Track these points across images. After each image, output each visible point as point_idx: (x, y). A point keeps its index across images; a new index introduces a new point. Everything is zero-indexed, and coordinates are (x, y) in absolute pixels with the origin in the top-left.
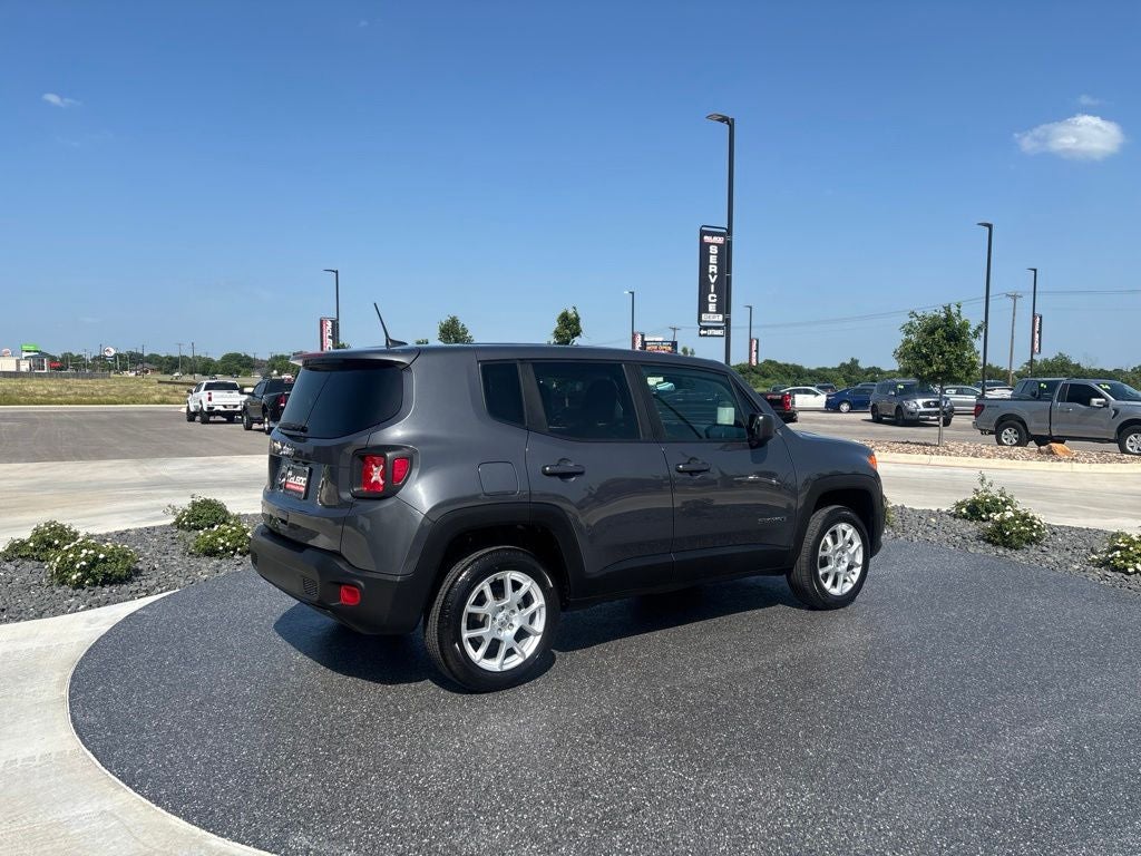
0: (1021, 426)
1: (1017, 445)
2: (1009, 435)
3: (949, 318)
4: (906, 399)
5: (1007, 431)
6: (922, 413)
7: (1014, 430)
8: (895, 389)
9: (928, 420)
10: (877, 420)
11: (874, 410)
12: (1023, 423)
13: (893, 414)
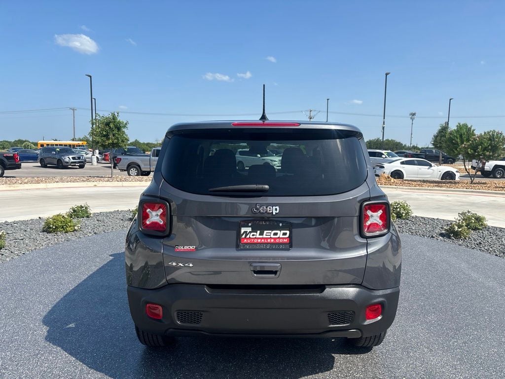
0: (137, 167)
1: (137, 175)
2: (133, 171)
3: (114, 118)
4: (63, 156)
5: (132, 169)
6: (72, 162)
7: (135, 169)
8: (55, 151)
9: (75, 166)
10: (44, 166)
11: (42, 161)
12: (139, 166)
13: (56, 163)
